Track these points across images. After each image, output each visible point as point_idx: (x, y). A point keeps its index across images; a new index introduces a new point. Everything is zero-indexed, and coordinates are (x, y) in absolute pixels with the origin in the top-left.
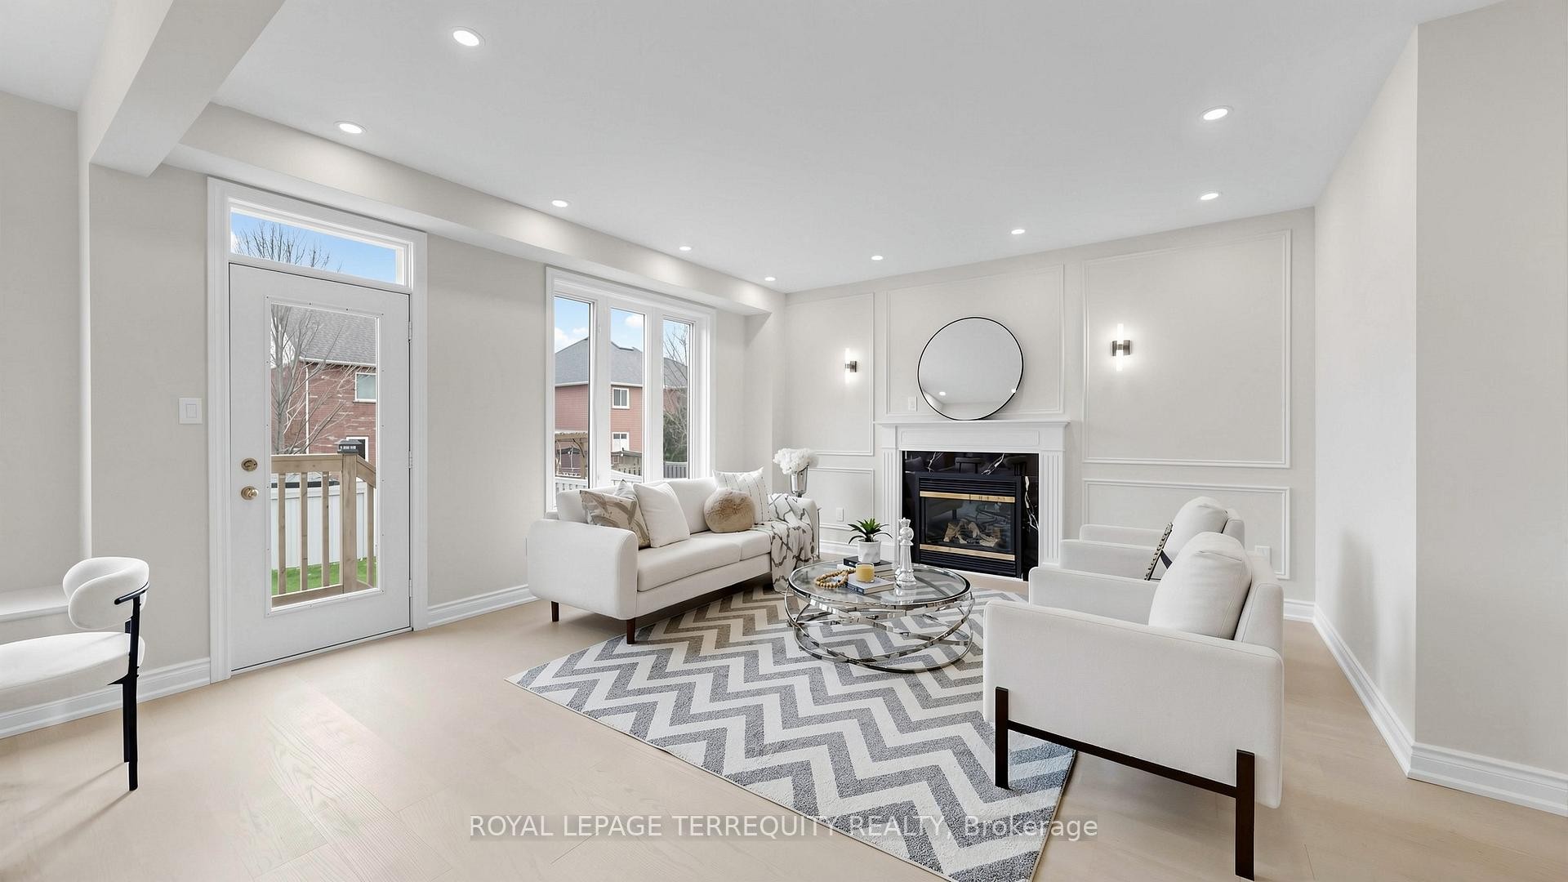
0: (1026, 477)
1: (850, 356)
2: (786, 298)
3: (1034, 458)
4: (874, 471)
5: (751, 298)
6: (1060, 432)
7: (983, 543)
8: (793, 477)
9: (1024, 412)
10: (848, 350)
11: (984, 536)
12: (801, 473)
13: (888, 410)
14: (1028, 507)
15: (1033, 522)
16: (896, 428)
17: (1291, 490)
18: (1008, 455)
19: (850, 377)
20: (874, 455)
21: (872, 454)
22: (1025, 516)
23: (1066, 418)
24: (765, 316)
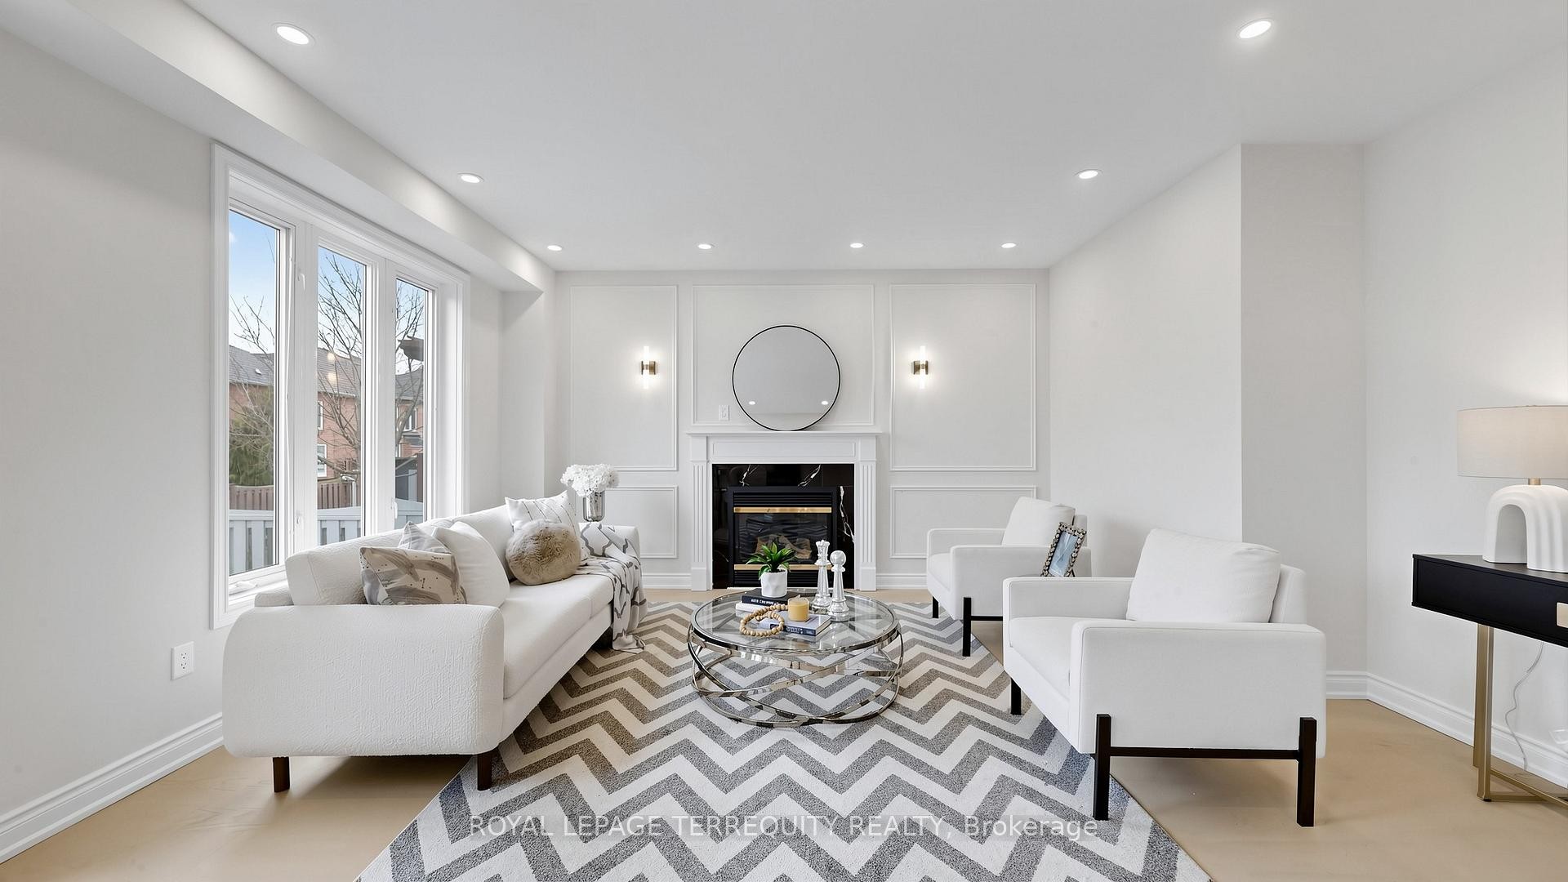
0: (841, 487)
1: (648, 355)
2: (557, 275)
3: (849, 468)
4: (678, 488)
5: (525, 270)
6: (873, 442)
7: (798, 556)
8: (588, 500)
9: (841, 424)
10: (646, 348)
11: (797, 549)
12: (598, 496)
13: (696, 419)
14: (843, 516)
15: (848, 532)
16: (707, 437)
17: (1037, 488)
18: (824, 466)
19: (647, 381)
20: (678, 470)
21: (675, 469)
22: (841, 526)
23: (877, 430)
24: (532, 294)
